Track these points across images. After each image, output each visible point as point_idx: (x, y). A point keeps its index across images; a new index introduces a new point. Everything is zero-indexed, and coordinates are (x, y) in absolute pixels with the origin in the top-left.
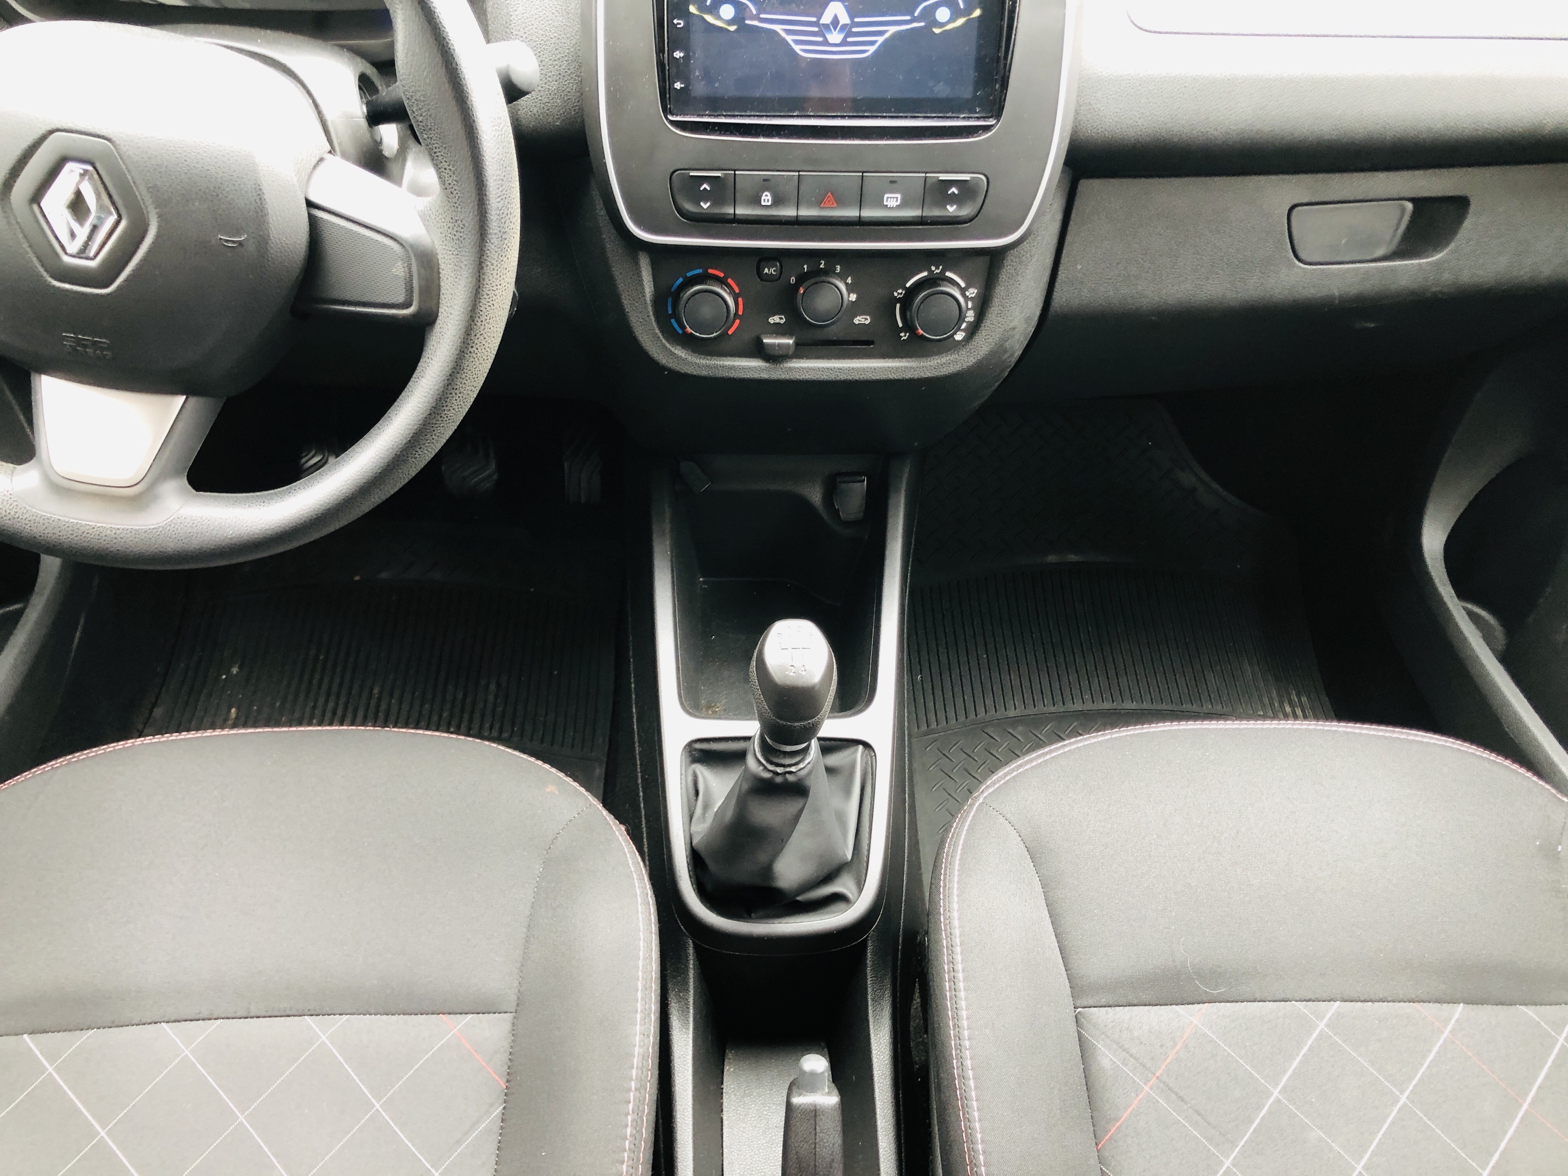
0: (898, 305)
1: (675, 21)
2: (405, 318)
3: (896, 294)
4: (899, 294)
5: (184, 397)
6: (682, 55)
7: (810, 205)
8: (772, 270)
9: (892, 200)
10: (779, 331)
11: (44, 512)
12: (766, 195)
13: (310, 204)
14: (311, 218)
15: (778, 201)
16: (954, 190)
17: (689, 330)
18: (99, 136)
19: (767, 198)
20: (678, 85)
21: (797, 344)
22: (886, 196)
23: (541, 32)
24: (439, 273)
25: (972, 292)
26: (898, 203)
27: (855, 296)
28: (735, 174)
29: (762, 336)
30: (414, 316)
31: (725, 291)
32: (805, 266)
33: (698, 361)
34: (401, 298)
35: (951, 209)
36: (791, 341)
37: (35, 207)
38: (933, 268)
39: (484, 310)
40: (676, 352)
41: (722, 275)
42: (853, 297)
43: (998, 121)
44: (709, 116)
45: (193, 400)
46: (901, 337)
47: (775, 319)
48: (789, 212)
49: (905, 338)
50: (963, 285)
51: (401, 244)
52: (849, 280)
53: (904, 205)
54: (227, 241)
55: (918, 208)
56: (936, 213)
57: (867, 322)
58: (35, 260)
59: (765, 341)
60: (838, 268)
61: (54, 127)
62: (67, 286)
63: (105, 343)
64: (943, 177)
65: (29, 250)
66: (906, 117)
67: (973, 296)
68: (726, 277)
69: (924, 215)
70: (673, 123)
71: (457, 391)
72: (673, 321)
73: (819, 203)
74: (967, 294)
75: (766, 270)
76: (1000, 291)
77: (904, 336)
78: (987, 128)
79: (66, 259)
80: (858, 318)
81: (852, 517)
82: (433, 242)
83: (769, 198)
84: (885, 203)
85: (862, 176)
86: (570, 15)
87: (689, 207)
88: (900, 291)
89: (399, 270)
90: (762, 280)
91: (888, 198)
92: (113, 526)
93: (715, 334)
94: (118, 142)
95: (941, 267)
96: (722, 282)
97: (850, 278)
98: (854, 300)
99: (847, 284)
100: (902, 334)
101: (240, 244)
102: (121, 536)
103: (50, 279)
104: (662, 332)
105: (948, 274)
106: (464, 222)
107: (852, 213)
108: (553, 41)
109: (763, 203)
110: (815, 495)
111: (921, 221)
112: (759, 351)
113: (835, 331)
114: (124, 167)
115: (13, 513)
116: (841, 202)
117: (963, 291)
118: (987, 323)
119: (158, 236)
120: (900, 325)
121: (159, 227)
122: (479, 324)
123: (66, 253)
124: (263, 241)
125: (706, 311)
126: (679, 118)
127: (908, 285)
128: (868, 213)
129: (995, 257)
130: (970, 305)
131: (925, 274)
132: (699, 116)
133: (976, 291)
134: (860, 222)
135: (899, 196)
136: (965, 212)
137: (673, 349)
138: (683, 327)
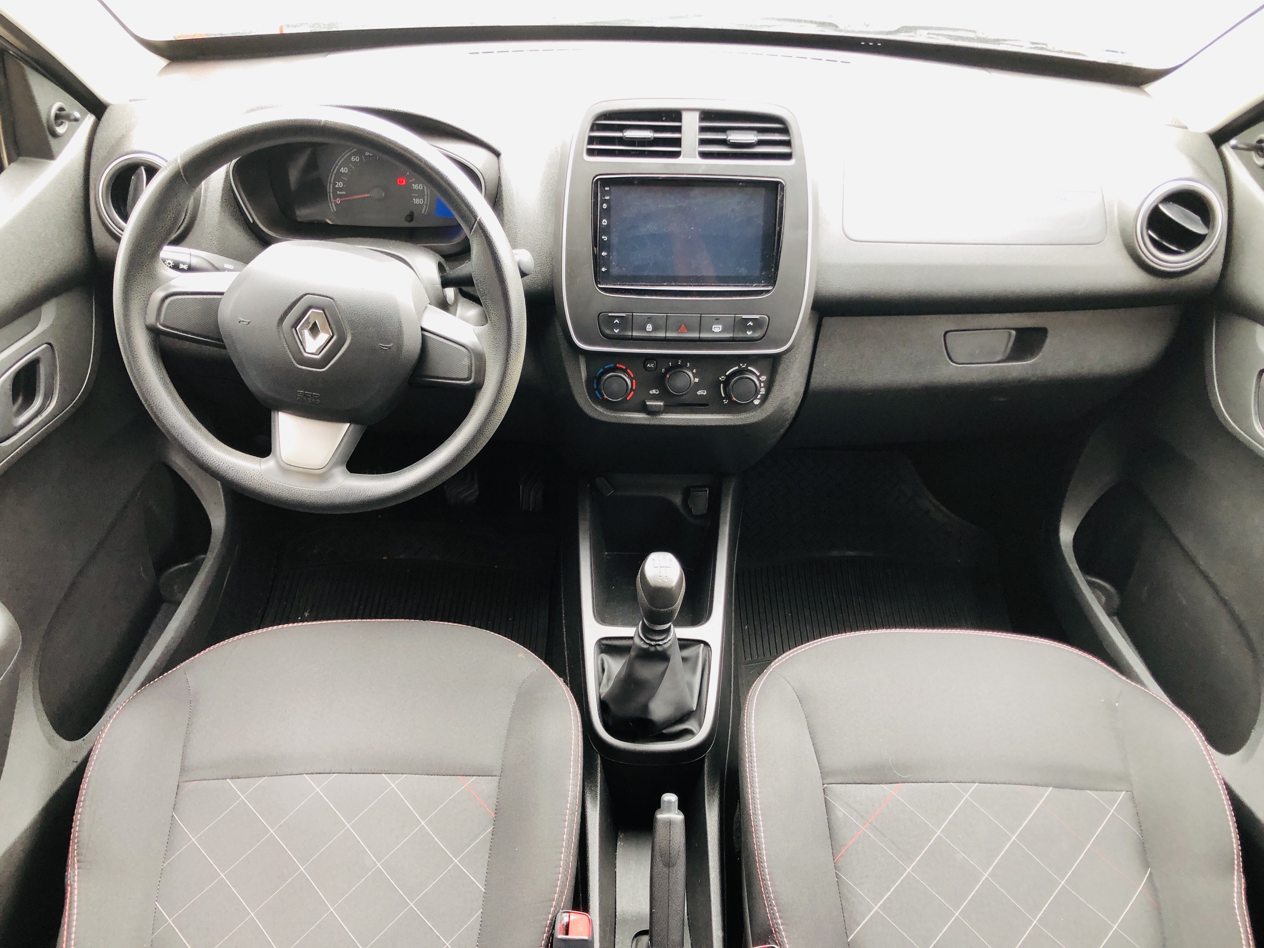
0: (722, 385)
1: (603, 237)
2: (467, 386)
3: (720, 379)
4: (722, 378)
5: (349, 424)
6: (606, 254)
7: (672, 331)
8: (652, 365)
9: (717, 328)
10: (655, 398)
11: (276, 481)
12: (649, 326)
13: (423, 329)
14: (423, 335)
15: (655, 329)
16: (751, 323)
17: (606, 397)
18: (327, 297)
19: (649, 327)
20: (603, 269)
21: (665, 405)
22: (713, 327)
24: (485, 363)
25: (763, 378)
26: (720, 330)
27: (698, 379)
28: (633, 315)
29: (646, 401)
30: (472, 384)
31: (626, 376)
32: (670, 363)
33: (610, 414)
34: (465, 376)
35: (749, 333)
36: (662, 404)
37: (294, 330)
38: (741, 365)
39: (507, 382)
40: (598, 409)
41: (624, 368)
42: (697, 380)
43: (774, 288)
44: (620, 285)
45: (353, 425)
46: (724, 402)
47: (653, 392)
48: (661, 335)
49: (726, 403)
50: (758, 374)
51: (467, 349)
52: (694, 371)
53: (723, 331)
54: (383, 346)
55: (731, 333)
56: (741, 335)
57: (705, 394)
58: (291, 356)
59: (647, 403)
60: (688, 364)
61: (307, 292)
62: (304, 368)
63: (317, 395)
64: (744, 316)
65: (288, 350)
66: (724, 286)
67: (764, 380)
68: (626, 369)
69: (734, 336)
70: (600, 288)
71: (491, 422)
72: (597, 392)
73: (677, 329)
74: (761, 379)
75: (649, 365)
76: (778, 378)
77: (726, 402)
78: (768, 291)
79: (306, 355)
80: (700, 391)
81: (699, 513)
82: (483, 348)
83: (651, 327)
84: (713, 330)
85: (701, 316)
86: (548, 233)
87: (608, 332)
88: (723, 377)
89: (466, 362)
90: (646, 370)
91: (714, 327)
92: (309, 489)
93: (620, 399)
94: (336, 300)
95: (745, 364)
96: (624, 371)
97: (695, 370)
98: (697, 381)
99: (693, 373)
100: (724, 401)
101: (390, 348)
102: (313, 494)
103: (296, 364)
104: (590, 398)
105: (749, 368)
106: (500, 339)
107: (695, 335)
108: (539, 246)
109: (647, 330)
110: (677, 500)
111: (733, 340)
112: (644, 409)
113: (687, 399)
114: (338, 311)
115: (260, 482)
116: (689, 329)
117: (758, 377)
118: (772, 395)
119: (351, 344)
120: (723, 396)
121: (352, 339)
122: (504, 388)
123: (305, 351)
124: (400, 347)
125: (615, 386)
126: (603, 286)
127: (727, 374)
128: (704, 335)
129: (775, 360)
130: (762, 384)
131: (737, 368)
132: (614, 285)
133: (765, 377)
134: (700, 340)
135: (721, 326)
136: (757, 335)
137: (596, 407)
138: (602, 395)
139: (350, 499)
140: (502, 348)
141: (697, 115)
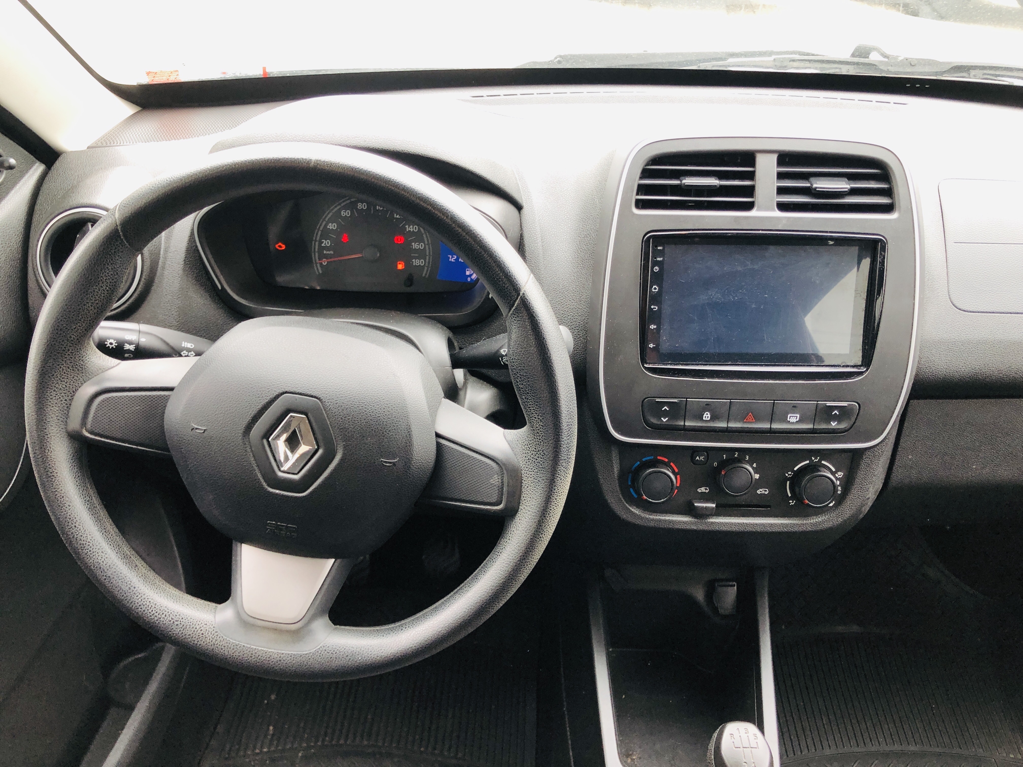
0: (788, 482)
1: (652, 307)
2: (495, 512)
3: (787, 475)
4: (789, 475)
5: (335, 559)
6: (655, 327)
7: (736, 420)
8: (702, 458)
9: (793, 418)
10: (704, 498)
11: (235, 640)
12: (707, 414)
13: (438, 435)
14: (439, 445)
15: (714, 418)
16: (836, 412)
17: (645, 497)
18: (312, 396)
19: (707, 416)
20: (651, 346)
21: (716, 506)
22: (789, 416)
23: (562, 312)
24: (522, 483)
25: (840, 474)
26: (798, 420)
27: (758, 475)
28: (686, 400)
29: (694, 501)
30: (501, 511)
31: (668, 470)
32: (725, 456)
33: (647, 516)
34: (494, 500)
35: (834, 424)
36: (714, 505)
37: (265, 441)
38: (813, 459)
39: (553, 509)
40: (633, 510)
41: (667, 460)
42: (757, 476)
43: (867, 370)
44: (671, 364)
45: (338, 560)
46: (790, 503)
47: (703, 490)
48: (722, 425)
49: (793, 504)
50: (834, 470)
51: (497, 463)
52: (755, 465)
53: (800, 421)
54: (386, 462)
55: (811, 423)
56: (823, 426)
57: (766, 493)
58: (259, 475)
59: (695, 504)
60: (747, 457)
61: (284, 391)
62: (277, 491)
63: (294, 528)
64: (829, 404)
65: (256, 468)
66: (804, 365)
67: (841, 477)
68: (669, 462)
69: (815, 427)
70: (645, 368)
71: (528, 563)
72: (632, 490)
73: (743, 419)
74: (837, 475)
75: (698, 458)
76: (860, 475)
77: (792, 503)
78: (861, 373)
79: (280, 474)
80: (760, 490)
81: (727, 612)
82: (519, 462)
83: (709, 415)
84: (788, 420)
85: (774, 403)
86: (582, 302)
87: (654, 421)
88: (790, 473)
89: (495, 480)
90: (694, 464)
91: (790, 417)
92: (279, 651)
93: (662, 500)
94: (324, 400)
95: (818, 458)
96: (667, 465)
97: (755, 464)
98: (758, 478)
99: (753, 468)
100: (791, 501)
101: (394, 464)
102: (284, 659)
103: (266, 487)
104: (623, 496)
105: (823, 462)
106: (545, 452)
107: (766, 426)
109: (704, 419)
110: (699, 595)
111: (813, 431)
112: (690, 510)
113: (744, 498)
114: (326, 415)
115: (214, 641)
116: (758, 419)
117: (833, 473)
118: (850, 497)
119: (342, 460)
120: (790, 495)
121: (344, 454)
122: (548, 519)
123: (280, 470)
124: (407, 462)
125: (658, 485)
126: (651, 366)
127: (795, 469)
128: (775, 426)
129: (857, 455)
130: (838, 483)
131: (808, 462)
132: (664, 364)
133: (842, 474)
134: (771, 431)
135: (798, 416)
136: (843, 426)
137: (631, 508)
138: (640, 495)
139: (335, 664)
140: (547, 464)
141: (775, 157)
